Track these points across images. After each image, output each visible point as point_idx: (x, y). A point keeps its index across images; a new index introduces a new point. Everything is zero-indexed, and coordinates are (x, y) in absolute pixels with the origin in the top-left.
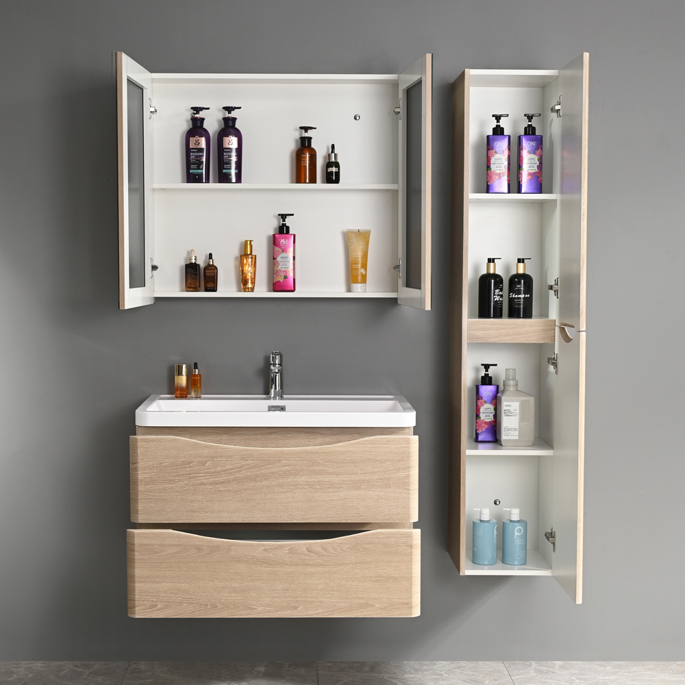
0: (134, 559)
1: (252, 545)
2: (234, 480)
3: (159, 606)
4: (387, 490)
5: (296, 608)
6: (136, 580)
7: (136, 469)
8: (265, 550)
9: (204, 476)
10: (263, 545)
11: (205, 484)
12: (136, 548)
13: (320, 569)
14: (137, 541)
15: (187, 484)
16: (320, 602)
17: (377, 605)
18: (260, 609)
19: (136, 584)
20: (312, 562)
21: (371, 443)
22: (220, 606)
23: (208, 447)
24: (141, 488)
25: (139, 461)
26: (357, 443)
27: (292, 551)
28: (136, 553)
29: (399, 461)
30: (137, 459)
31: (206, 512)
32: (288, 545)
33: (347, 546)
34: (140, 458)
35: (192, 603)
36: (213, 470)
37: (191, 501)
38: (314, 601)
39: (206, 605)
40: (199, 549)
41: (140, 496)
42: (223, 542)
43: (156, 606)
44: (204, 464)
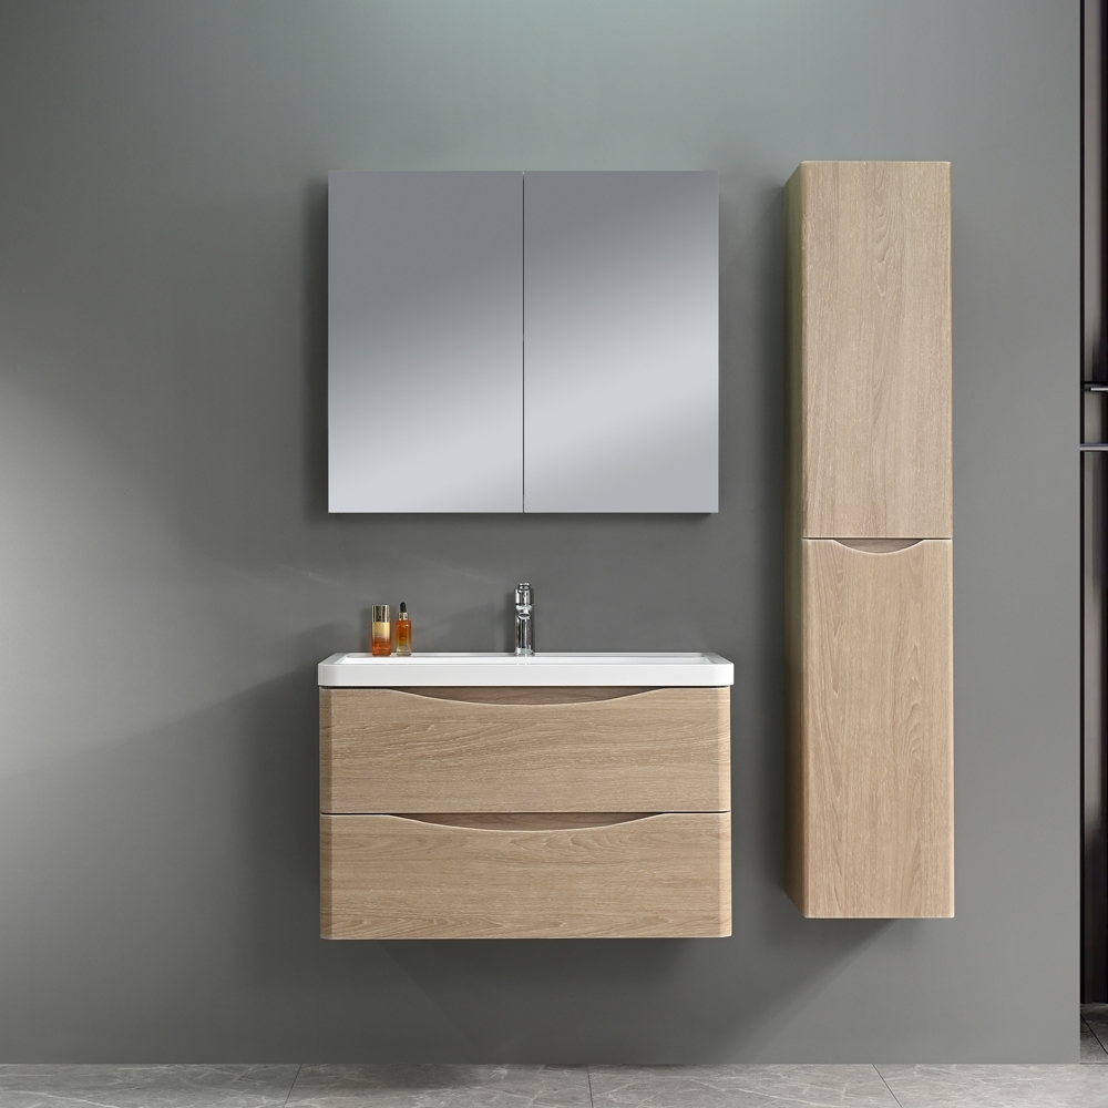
0: (331, 855)
1: (496, 835)
2: (468, 751)
3: (365, 923)
4: (685, 765)
5: (557, 925)
6: (333, 885)
7: (329, 736)
8: (513, 842)
9: (425, 746)
10: (511, 835)
11: (427, 757)
12: (333, 840)
13: (590, 869)
14: (334, 830)
15: (401, 758)
16: (592, 916)
17: (671, 920)
18: (506, 926)
19: (333, 892)
20: (579, 859)
21: (663, 698)
22: (451, 922)
23: (431, 703)
24: (335, 763)
25: (333, 723)
26: (643, 698)
27: (551, 843)
28: (333, 847)
29: (705, 723)
30: (330, 722)
31: (429, 798)
32: (546, 834)
33: (628, 837)
34: (334, 718)
35: (412, 919)
36: (438, 737)
37: (407, 782)
38: (581, 915)
39: (431, 921)
40: (421, 840)
41: (334, 775)
42: (455, 830)
43: (361, 922)
44: (425, 728)
